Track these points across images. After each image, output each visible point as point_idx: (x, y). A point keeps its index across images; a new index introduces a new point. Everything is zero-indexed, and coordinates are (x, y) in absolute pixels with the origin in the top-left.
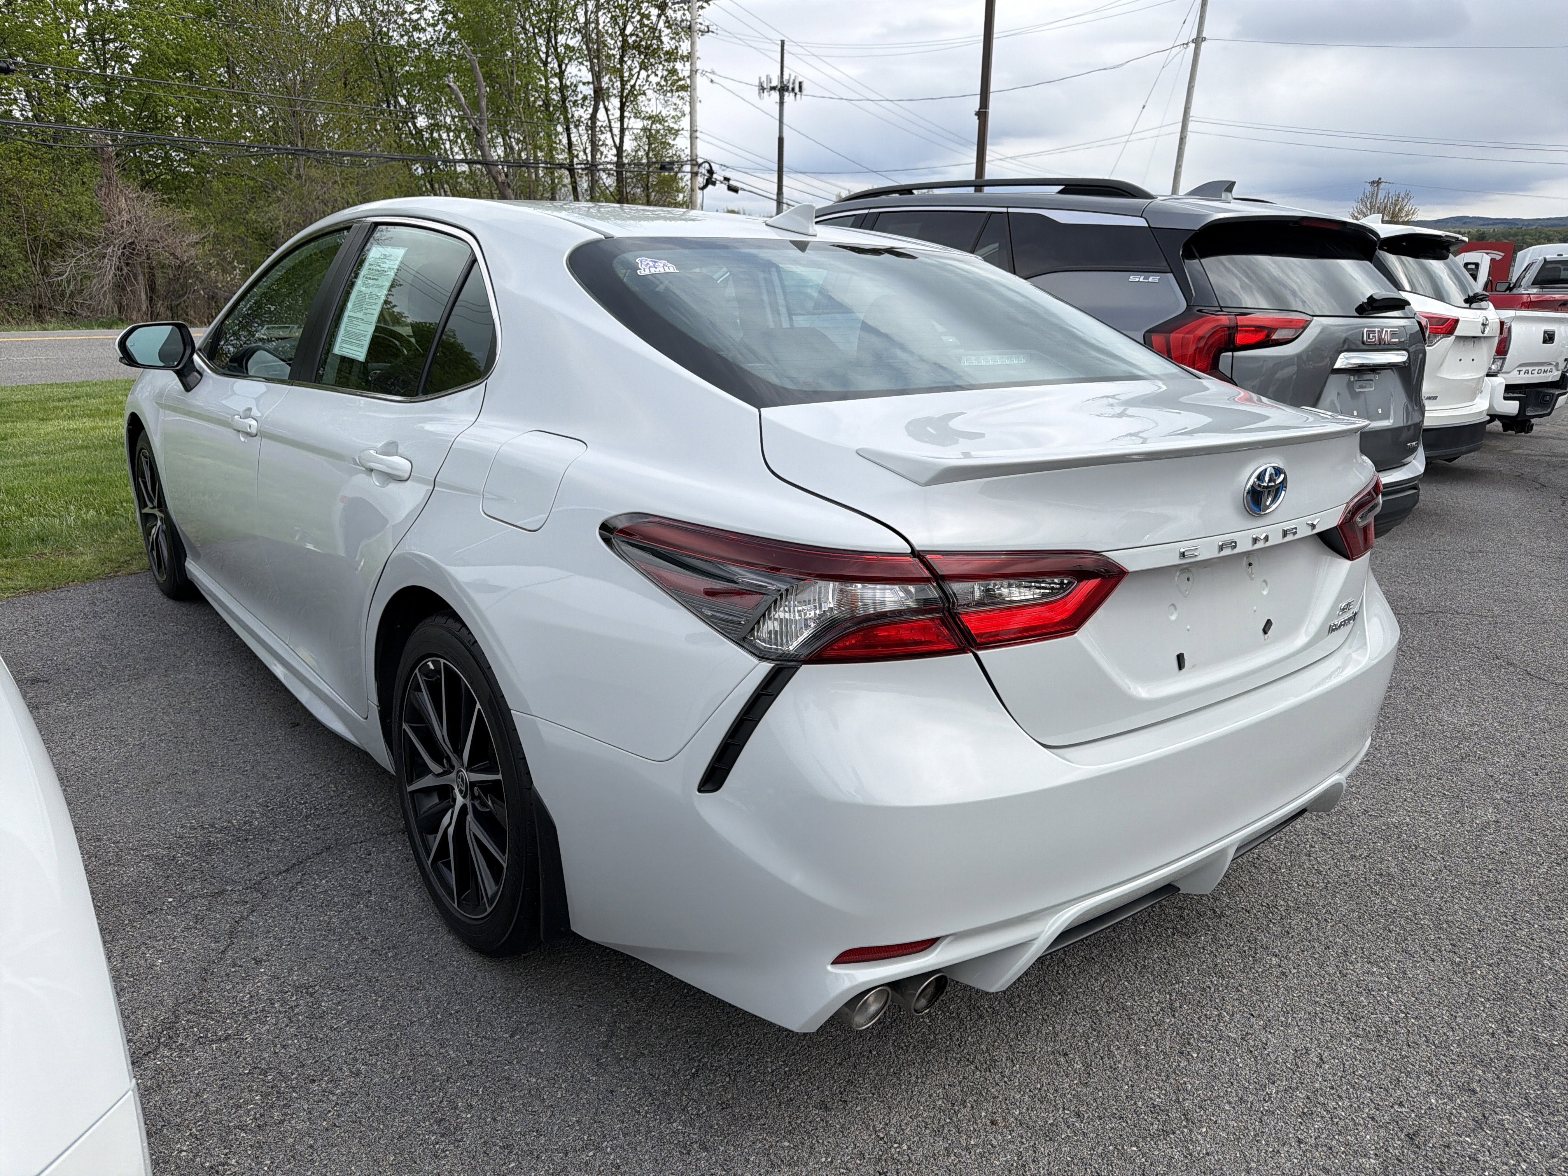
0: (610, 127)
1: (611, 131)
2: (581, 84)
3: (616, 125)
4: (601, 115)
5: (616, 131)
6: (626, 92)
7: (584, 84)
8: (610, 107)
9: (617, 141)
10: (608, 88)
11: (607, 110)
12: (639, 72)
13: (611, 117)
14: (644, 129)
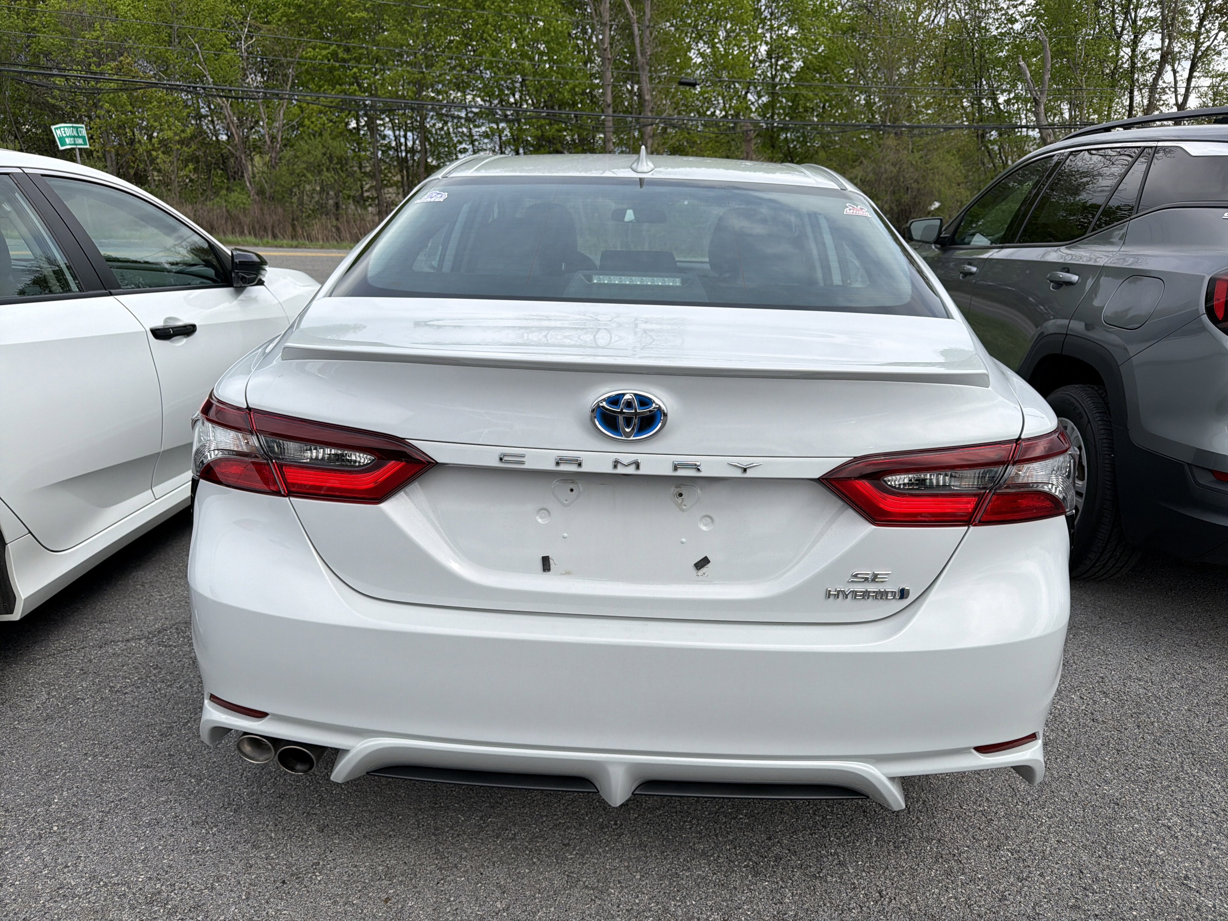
0: (1176, 88)
1: (1176, 91)
2: (1150, 51)
3: (1182, 85)
4: (1168, 76)
5: (1182, 91)
6: (1200, 53)
7: (1153, 50)
8: (1179, 69)
9: (1180, 99)
10: (1180, 52)
11: (1175, 72)
12: (1217, 34)
13: (1178, 79)
14: (1212, 87)
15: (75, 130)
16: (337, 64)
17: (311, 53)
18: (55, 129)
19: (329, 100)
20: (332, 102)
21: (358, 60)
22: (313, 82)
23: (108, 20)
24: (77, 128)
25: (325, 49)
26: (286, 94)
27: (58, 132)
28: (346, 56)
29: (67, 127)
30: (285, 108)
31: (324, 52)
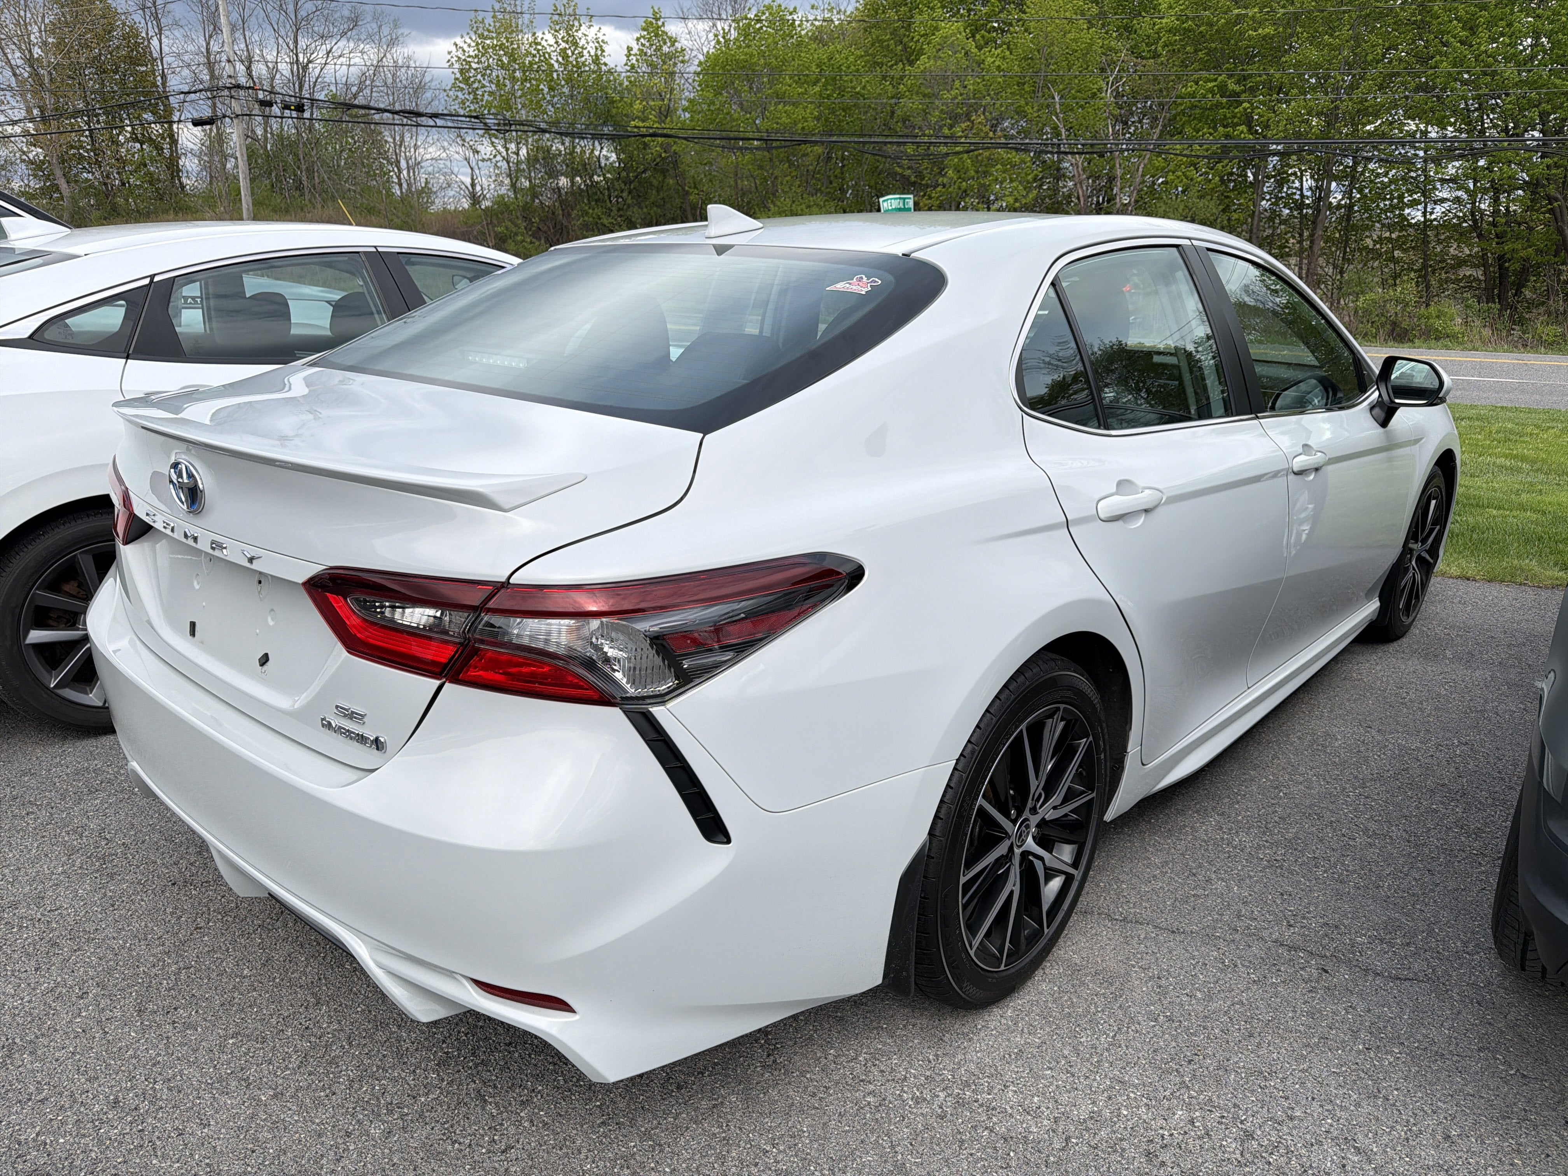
15: (902, 201)
16: (1224, 100)
17: (1191, 88)
18: (884, 201)
19: (1205, 147)
20: (1207, 150)
21: (1253, 90)
22: (1191, 126)
23: (969, 77)
24: (904, 199)
25: (1210, 81)
26: (1150, 144)
27: (885, 204)
28: (1237, 88)
29: (895, 199)
30: (1146, 161)
31: (1210, 85)
